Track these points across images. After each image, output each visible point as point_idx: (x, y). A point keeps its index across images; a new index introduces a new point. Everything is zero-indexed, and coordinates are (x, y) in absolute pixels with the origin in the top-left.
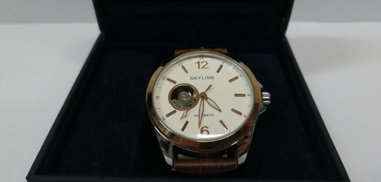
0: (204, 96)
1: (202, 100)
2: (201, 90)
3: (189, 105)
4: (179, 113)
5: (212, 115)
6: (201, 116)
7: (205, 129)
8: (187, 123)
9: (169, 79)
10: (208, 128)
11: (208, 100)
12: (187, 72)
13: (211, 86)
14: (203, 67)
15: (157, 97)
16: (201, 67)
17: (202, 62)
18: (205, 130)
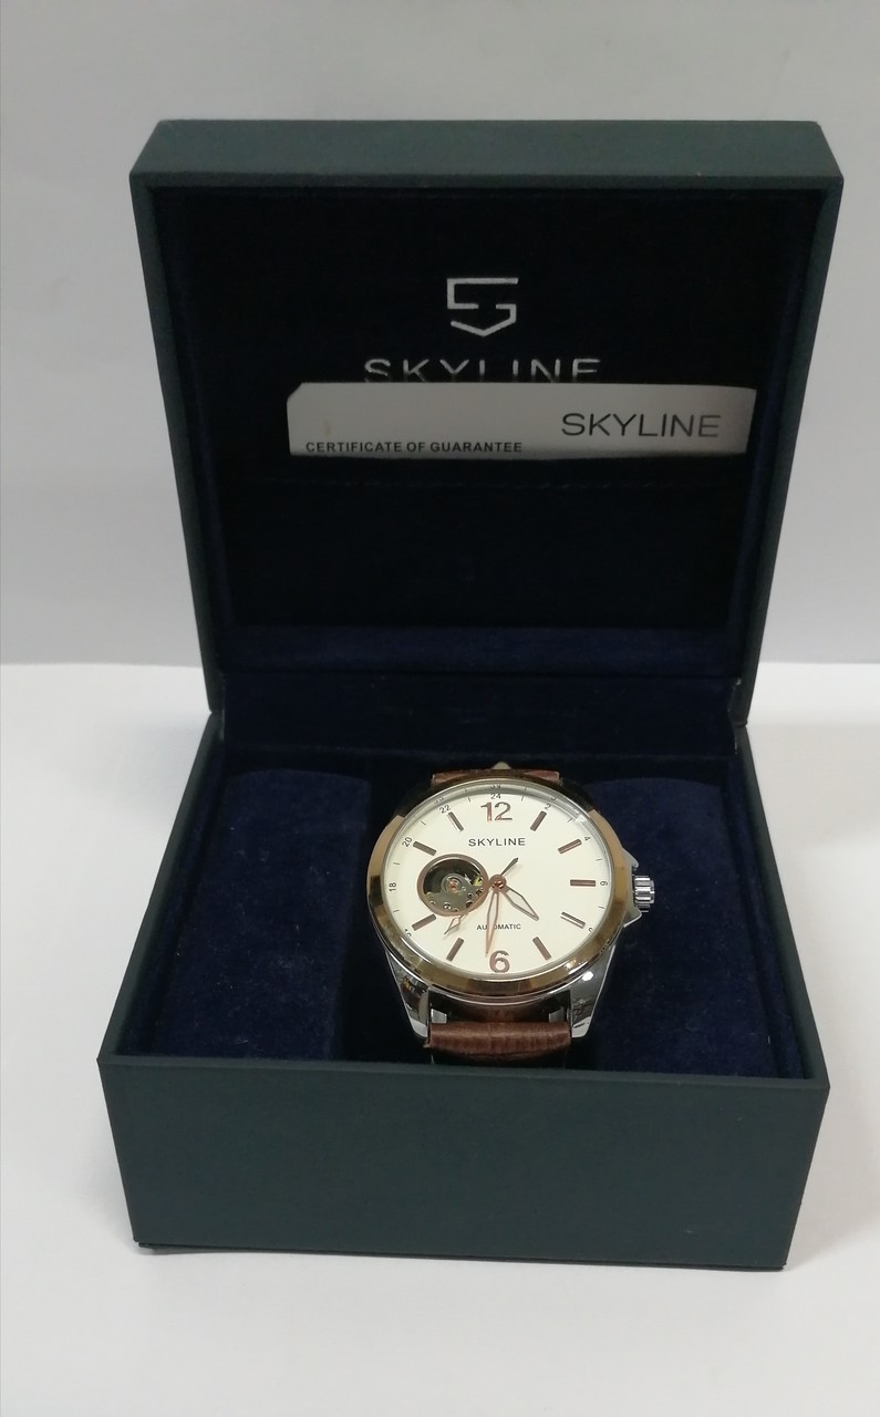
0: (499, 884)
1: (496, 892)
2: (492, 871)
3: (466, 904)
4: (443, 922)
5: (516, 927)
6: (492, 928)
7: (499, 956)
8: (460, 943)
9: (417, 845)
10: (506, 954)
11: (509, 893)
12: (461, 828)
13: (516, 860)
14: (499, 818)
15: (391, 885)
16: (494, 815)
17: (497, 806)
18: (502, 960)
